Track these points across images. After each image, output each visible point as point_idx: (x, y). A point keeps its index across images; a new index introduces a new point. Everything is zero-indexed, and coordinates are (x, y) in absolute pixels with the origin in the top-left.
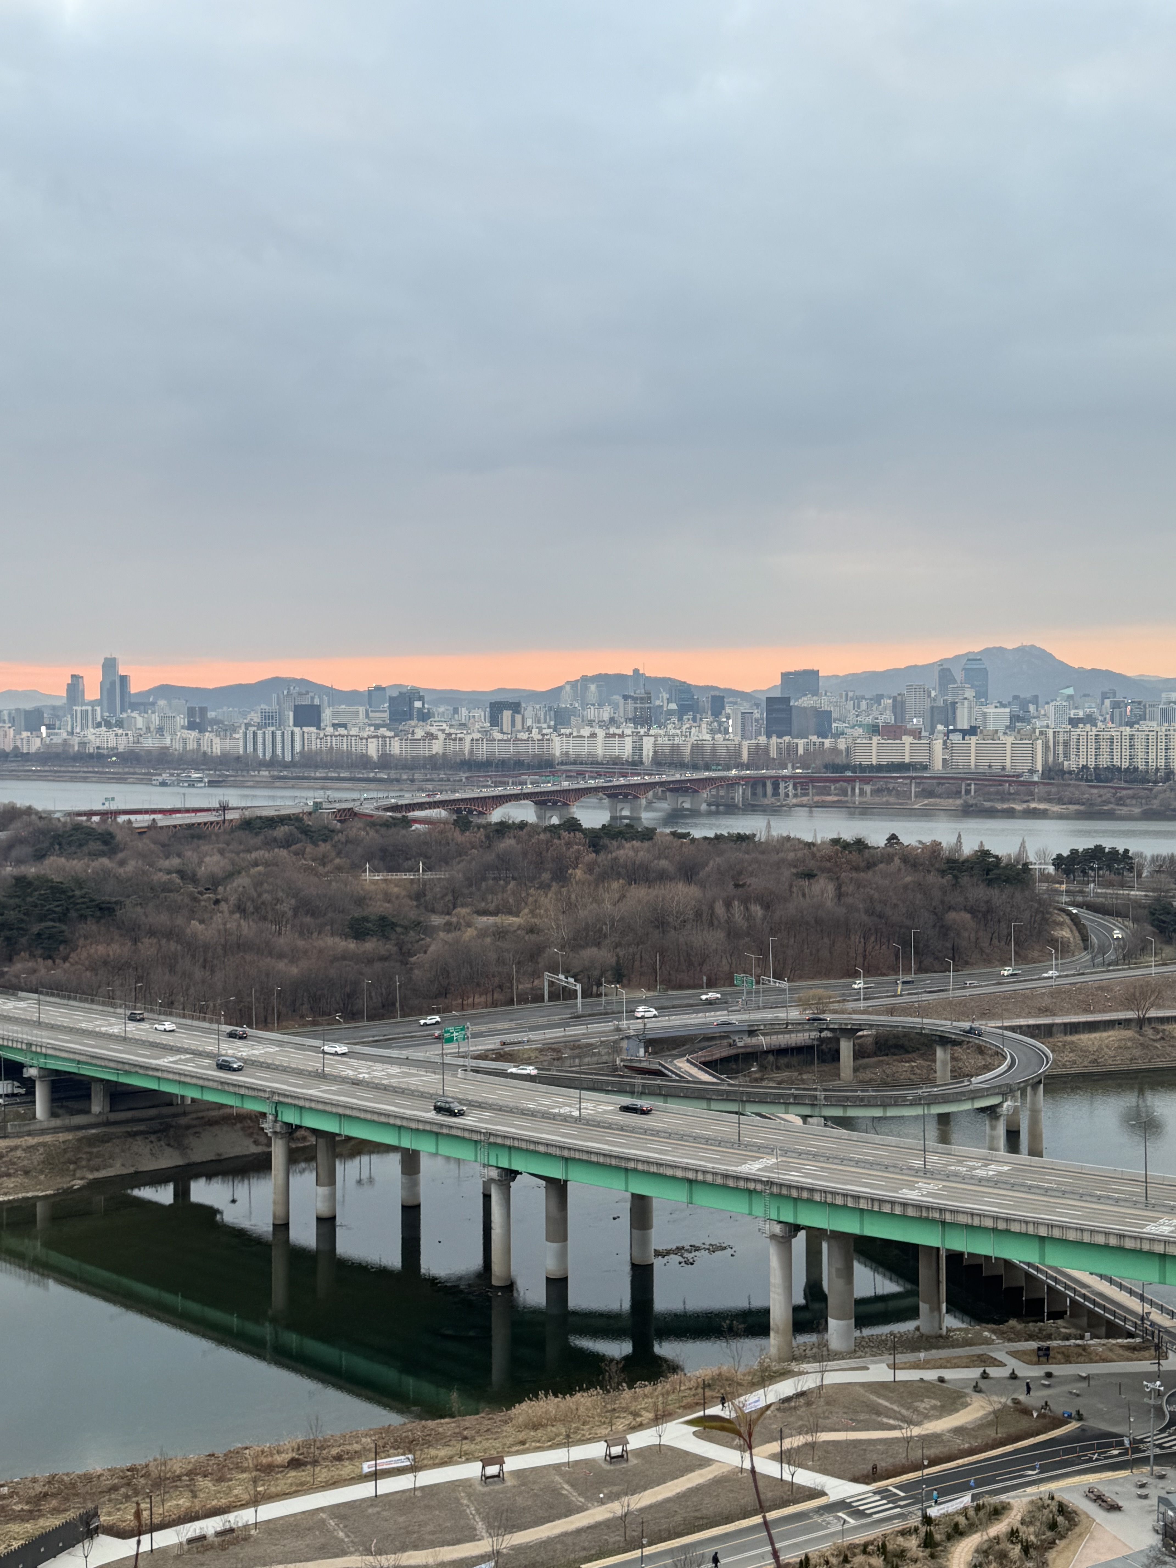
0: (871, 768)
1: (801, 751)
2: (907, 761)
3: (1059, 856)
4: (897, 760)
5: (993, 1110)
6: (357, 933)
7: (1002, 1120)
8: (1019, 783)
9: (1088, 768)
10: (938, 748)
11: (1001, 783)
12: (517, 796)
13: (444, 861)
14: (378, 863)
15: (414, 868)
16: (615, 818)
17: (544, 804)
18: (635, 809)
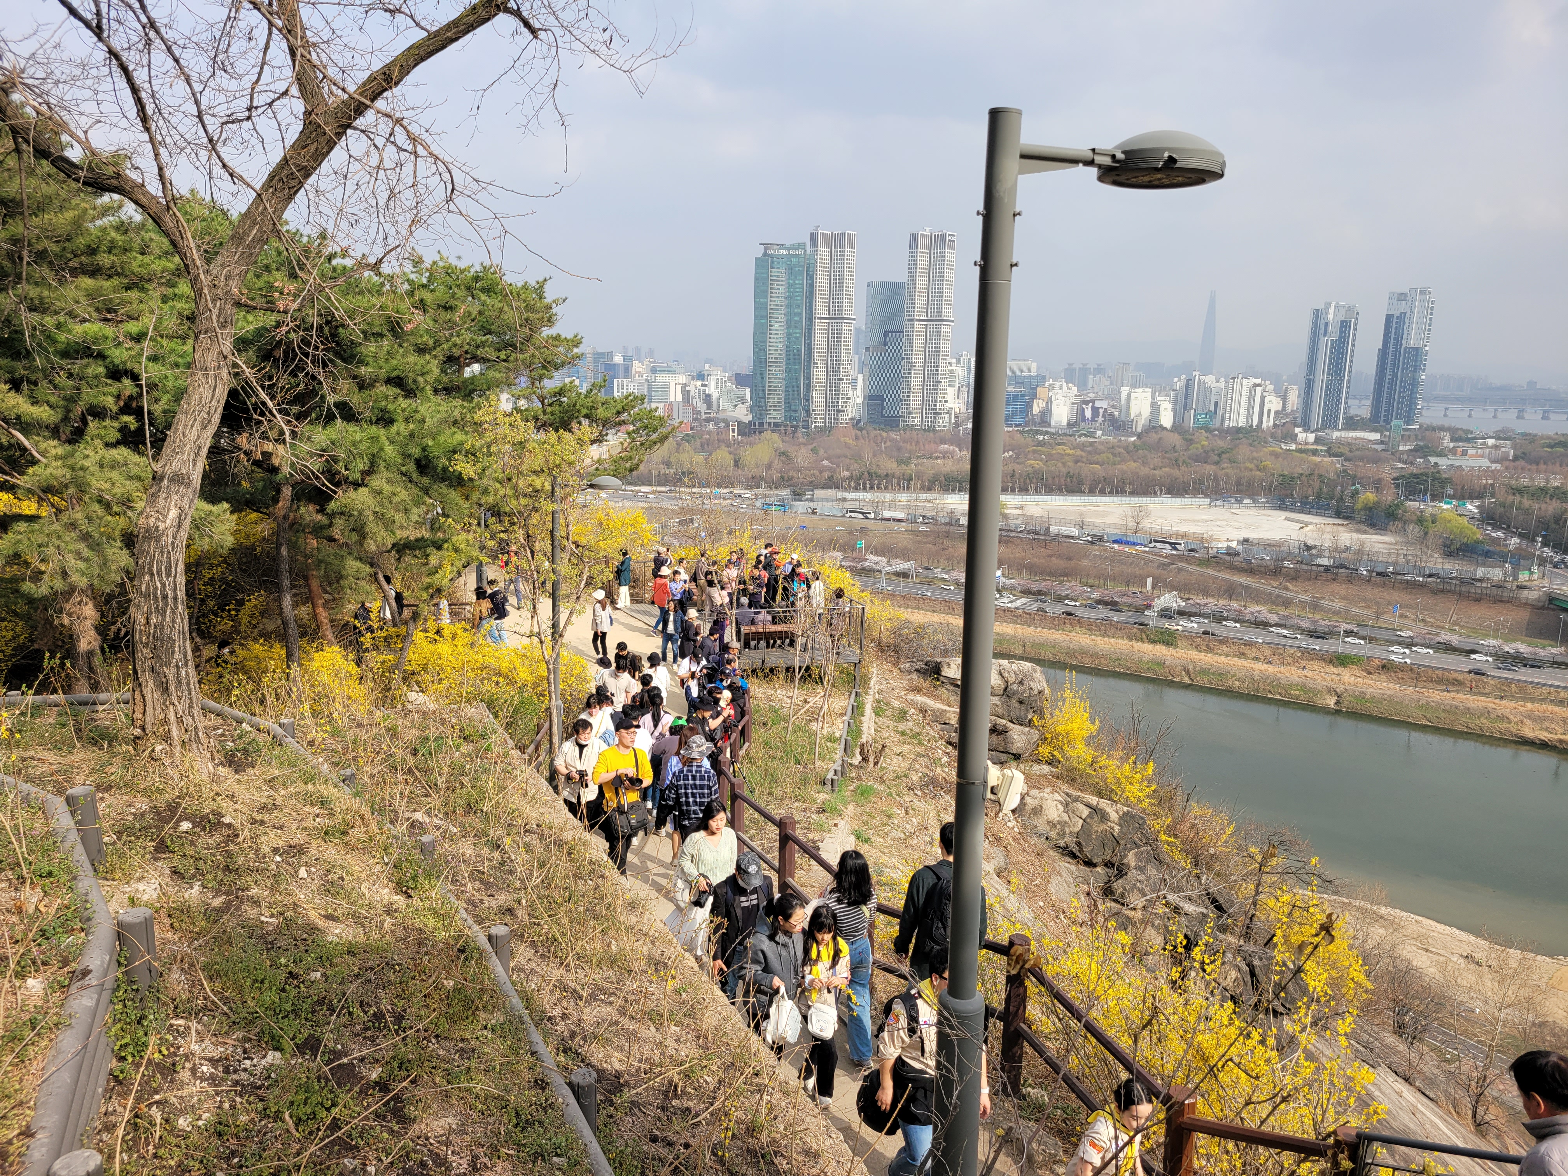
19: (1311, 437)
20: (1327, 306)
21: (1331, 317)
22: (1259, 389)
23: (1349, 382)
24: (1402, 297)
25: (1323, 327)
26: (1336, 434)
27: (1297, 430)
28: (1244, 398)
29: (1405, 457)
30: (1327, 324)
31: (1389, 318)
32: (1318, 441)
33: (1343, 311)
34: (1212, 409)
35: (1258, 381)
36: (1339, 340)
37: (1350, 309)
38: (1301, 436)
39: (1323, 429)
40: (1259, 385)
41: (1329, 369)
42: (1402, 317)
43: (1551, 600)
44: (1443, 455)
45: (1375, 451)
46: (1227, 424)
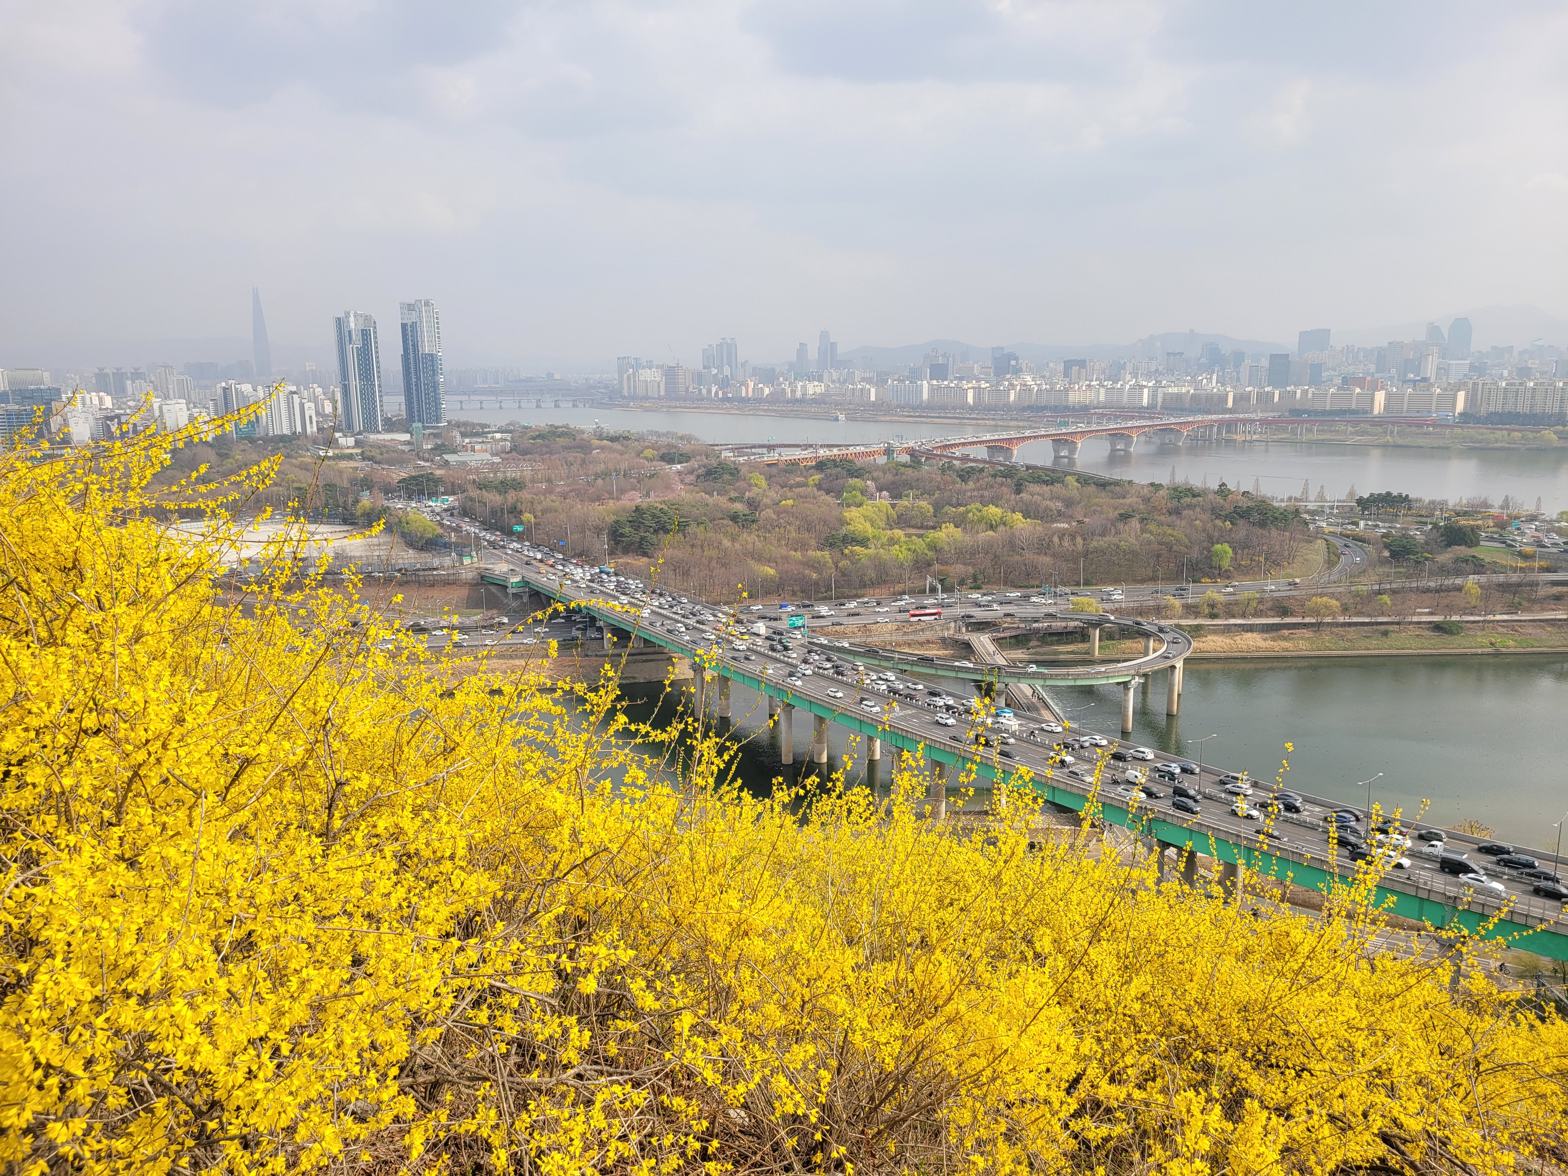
0: (1324, 413)
1: (1276, 399)
2: (1354, 407)
3: (1361, 499)
4: (1345, 407)
5: (1125, 685)
6: (831, 545)
7: (1132, 690)
8: (1434, 425)
9: (1496, 413)
10: (1380, 397)
11: (1420, 426)
12: (1035, 437)
13: (926, 493)
14: (884, 493)
15: (908, 496)
16: (1114, 451)
17: (1059, 442)
18: (1128, 444)
19: (351, 441)
20: (348, 314)
21: (352, 325)
22: (295, 396)
23: (380, 386)
24: (411, 307)
25: (347, 334)
26: (373, 437)
27: (337, 435)
28: (283, 406)
29: (427, 455)
30: (350, 332)
31: (404, 326)
32: (358, 444)
33: (361, 320)
34: (253, 419)
35: (294, 389)
36: (363, 347)
37: (367, 318)
38: (342, 441)
39: (366, 430)
40: (295, 393)
41: (360, 375)
42: (414, 325)
43: (482, 577)
44: (454, 452)
45: (403, 451)
46: (271, 433)
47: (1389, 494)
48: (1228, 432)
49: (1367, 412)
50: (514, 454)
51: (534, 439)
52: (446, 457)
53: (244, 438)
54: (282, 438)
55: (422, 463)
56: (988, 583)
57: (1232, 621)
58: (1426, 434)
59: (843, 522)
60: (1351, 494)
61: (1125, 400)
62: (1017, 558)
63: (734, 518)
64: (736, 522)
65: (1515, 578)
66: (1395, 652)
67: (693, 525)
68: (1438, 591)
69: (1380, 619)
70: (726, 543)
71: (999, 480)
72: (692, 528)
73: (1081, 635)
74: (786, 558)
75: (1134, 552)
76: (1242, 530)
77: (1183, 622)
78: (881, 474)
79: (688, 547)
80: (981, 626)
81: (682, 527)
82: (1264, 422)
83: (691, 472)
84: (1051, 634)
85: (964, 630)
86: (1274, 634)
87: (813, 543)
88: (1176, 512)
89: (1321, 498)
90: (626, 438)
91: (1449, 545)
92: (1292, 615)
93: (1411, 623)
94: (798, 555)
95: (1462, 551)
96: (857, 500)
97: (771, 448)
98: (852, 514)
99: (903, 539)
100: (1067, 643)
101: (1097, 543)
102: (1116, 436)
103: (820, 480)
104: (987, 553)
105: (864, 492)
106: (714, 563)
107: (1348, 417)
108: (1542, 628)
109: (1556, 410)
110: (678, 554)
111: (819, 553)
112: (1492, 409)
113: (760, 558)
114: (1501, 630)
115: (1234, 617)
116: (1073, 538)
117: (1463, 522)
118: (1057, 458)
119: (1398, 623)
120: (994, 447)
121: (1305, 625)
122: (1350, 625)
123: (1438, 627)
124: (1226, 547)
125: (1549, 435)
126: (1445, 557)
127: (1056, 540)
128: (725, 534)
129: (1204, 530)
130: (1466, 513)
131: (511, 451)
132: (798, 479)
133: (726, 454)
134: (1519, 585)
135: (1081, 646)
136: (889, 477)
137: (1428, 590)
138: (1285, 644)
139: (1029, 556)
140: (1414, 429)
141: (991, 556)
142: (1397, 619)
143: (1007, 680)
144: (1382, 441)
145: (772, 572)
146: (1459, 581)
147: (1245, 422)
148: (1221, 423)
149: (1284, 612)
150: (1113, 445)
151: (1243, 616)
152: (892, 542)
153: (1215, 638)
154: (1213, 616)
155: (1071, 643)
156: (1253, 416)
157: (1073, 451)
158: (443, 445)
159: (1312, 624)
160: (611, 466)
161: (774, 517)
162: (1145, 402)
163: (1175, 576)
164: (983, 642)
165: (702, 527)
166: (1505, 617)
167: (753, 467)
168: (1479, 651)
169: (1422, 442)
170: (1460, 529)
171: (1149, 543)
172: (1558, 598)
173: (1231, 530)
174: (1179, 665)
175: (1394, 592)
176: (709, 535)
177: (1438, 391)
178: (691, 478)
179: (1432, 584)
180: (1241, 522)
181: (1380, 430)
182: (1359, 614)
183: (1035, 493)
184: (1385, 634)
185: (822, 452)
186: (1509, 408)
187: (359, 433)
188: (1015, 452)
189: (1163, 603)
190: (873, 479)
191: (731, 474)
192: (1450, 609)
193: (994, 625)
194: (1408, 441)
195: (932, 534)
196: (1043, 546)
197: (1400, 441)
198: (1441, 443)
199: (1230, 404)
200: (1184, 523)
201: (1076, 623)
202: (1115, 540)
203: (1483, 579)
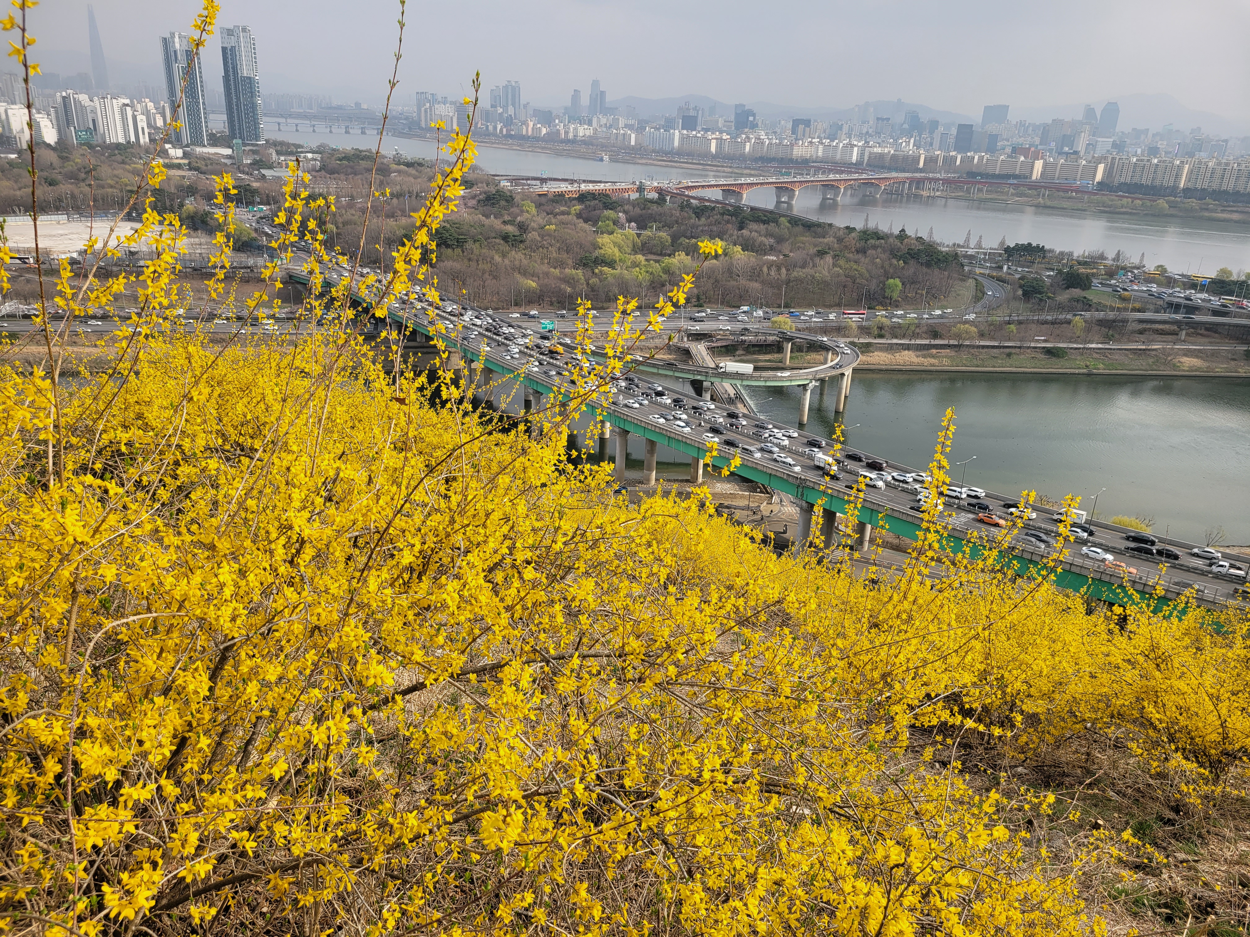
0: (994, 176)
1: (958, 162)
3: (1008, 247)
4: (1010, 172)
5: (804, 386)
6: (584, 265)
7: (809, 392)
8: (1077, 192)
9: (1126, 184)
10: (1039, 165)
11: (1066, 191)
12: (762, 184)
13: (667, 225)
14: (633, 224)
15: (651, 227)
16: (824, 199)
17: (781, 189)
18: (836, 195)
19: (179, 153)
20: (172, 36)
21: (177, 46)
22: (128, 109)
23: (204, 104)
24: (230, 33)
25: (173, 54)
26: (199, 150)
27: (167, 146)
28: (118, 117)
29: (246, 169)
30: (175, 52)
31: (224, 49)
32: (186, 155)
33: (185, 42)
34: (91, 126)
35: (127, 101)
36: (188, 66)
38: (172, 152)
39: (193, 144)
40: (127, 105)
42: (233, 49)
43: (291, 277)
44: (271, 167)
45: (226, 164)
46: (108, 141)
47: (1030, 244)
48: (917, 188)
49: (1026, 178)
50: (323, 172)
51: (340, 160)
52: (263, 171)
53: (84, 144)
54: (118, 146)
55: (243, 176)
56: (709, 302)
57: (895, 341)
58: (1070, 198)
59: (596, 246)
60: (1002, 243)
61: (838, 157)
62: (733, 283)
63: (505, 238)
64: (507, 242)
65: (1111, 315)
66: (1014, 370)
67: (470, 242)
68: (1053, 323)
69: (1007, 344)
70: (498, 258)
71: (726, 217)
72: (469, 245)
73: (778, 348)
74: (547, 274)
75: (826, 284)
76: (912, 269)
77: (856, 340)
78: (631, 208)
79: (466, 261)
80: (698, 337)
81: (460, 243)
82: (946, 181)
83: (473, 197)
84: (754, 346)
85: (685, 339)
86: (925, 352)
87: (570, 262)
88: (862, 251)
89: (979, 246)
90: (420, 165)
91: (1068, 288)
92: (941, 338)
93: (1029, 348)
94: (557, 271)
95: (1076, 292)
96: (609, 229)
97: (543, 181)
98: (604, 240)
99: (643, 263)
100: (765, 353)
101: (798, 273)
102: (828, 186)
103: (580, 210)
104: (709, 278)
105: (616, 222)
106: (487, 276)
107: (1011, 181)
108: (1127, 355)
109: (1171, 184)
110: (457, 266)
111: (574, 271)
112: (1122, 180)
113: (525, 273)
114: (1095, 355)
115: (896, 337)
116: (779, 269)
117: (1082, 270)
118: (779, 202)
119: (1020, 347)
120: (728, 191)
121: (949, 346)
122: (983, 347)
123: (1049, 352)
124: (898, 282)
125: (1162, 203)
126: (1064, 297)
127: (765, 269)
128: (497, 251)
129: (882, 267)
130: (1085, 264)
131: (320, 170)
132: (562, 208)
133: (505, 184)
134: (1114, 321)
135: (776, 356)
136: (638, 210)
137: (1046, 322)
138: (933, 361)
139: (743, 282)
140: (1061, 194)
141: (712, 281)
142: (1018, 344)
143: (713, 380)
144: (1035, 202)
145: (534, 284)
146: (1069, 316)
147: (930, 180)
148: (912, 180)
149: (935, 335)
150: (824, 194)
151: (904, 337)
152: (635, 265)
153: (880, 354)
154: (881, 336)
155: (769, 353)
156: (938, 176)
157: (791, 197)
158: (261, 161)
159: (955, 346)
160: (405, 188)
161: (539, 239)
162: (854, 159)
163: (856, 303)
164: (700, 349)
165: (477, 244)
166: (1100, 346)
167: (526, 196)
168: (1077, 371)
169: (1065, 204)
170: (1078, 275)
171: (838, 275)
172: (1141, 332)
173: (903, 268)
174: (848, 372)
175: (1020, 323)
176: (484, 251)
177: (1084, 162)
178: (473, 202)
179: (1049, 318)
180: (912, 262)
181: (1035, 192)
182: (993, 339)
183: (754, 231)
184: (1009, 355)
185: (583, 187)
186: (1136, 180)
187: (187, 146)
188: (745, 196)
189: (843, 325)
190: (625, 212)
191: (507, 201)
192: (1060, 337)
193: (710, 336)
194: (1055, 203)
195: (667, 260)
196: (755, 274)
197: (1049, 203)
198: (1080, 206)
199: (921, 165)
200: (867, 260)
201: (774, 338)
202: (812, 272)
203: (1087, 315)
